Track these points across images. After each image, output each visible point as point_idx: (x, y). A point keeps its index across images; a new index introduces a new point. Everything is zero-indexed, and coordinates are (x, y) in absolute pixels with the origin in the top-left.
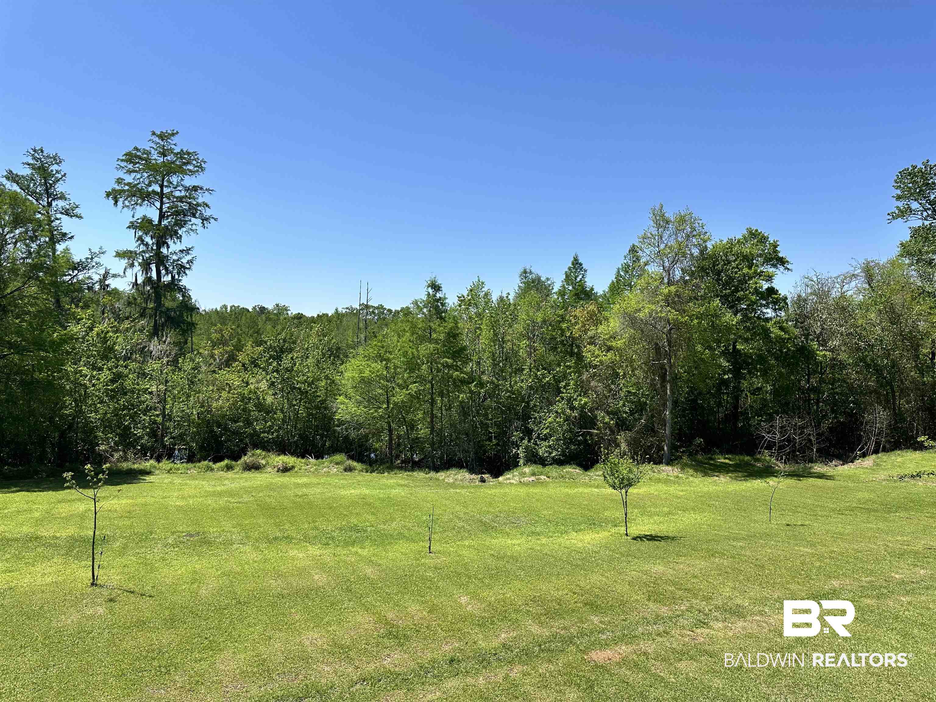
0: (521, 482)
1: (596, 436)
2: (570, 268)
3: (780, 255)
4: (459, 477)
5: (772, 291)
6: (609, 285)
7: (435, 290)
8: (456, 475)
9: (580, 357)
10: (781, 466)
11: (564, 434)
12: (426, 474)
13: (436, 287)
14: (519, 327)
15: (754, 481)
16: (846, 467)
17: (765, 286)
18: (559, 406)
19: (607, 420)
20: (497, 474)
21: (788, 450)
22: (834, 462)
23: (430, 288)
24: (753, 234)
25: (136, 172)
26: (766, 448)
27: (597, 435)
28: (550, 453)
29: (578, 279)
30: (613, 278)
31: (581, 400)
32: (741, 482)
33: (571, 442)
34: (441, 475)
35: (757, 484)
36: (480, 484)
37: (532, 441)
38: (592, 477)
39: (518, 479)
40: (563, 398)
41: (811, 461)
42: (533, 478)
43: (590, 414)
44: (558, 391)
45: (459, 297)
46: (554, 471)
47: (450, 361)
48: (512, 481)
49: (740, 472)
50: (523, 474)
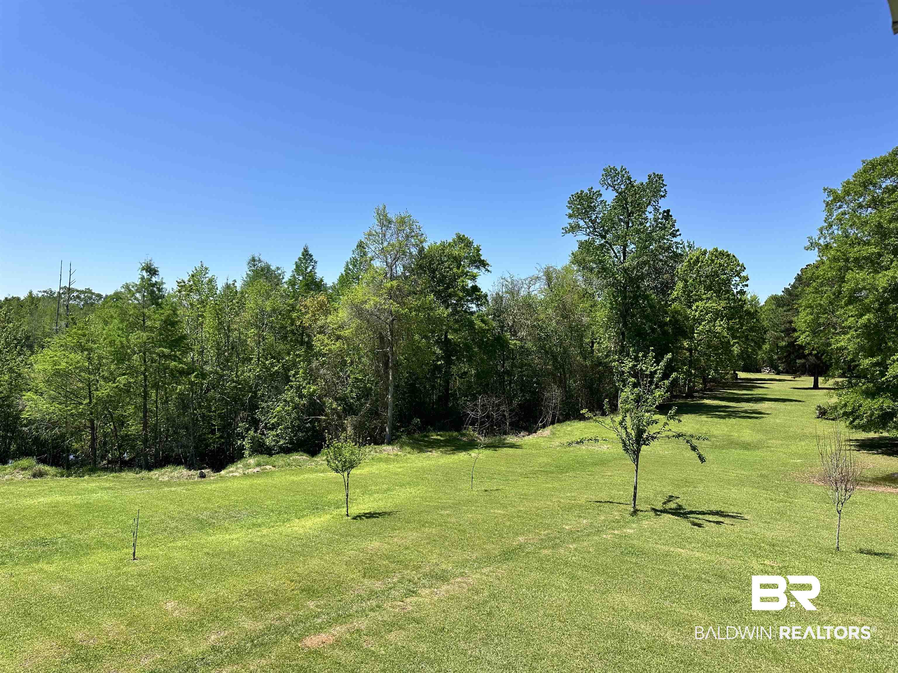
0: (244, 474)
1: (324, 422)
2: (300, 259)
3: (482, 258)
4: (176, 474)
5: (475, 289)
6: (338, 278)
7: (150, 273)
8: (172, 472)
9: (310, 346)
10: (482, 439)
11: (292, 422)
12: (137, 473)
13: (152, 271)
14: (246, 316)
15: (460, 454)
16: (531, 437)
17: (470, 284)
18: (288, 395)
19: (334, 406)
20: (218, 467)
21: (487, 425)
22: (522, 434)
23: (144, 271)
24: (461, 239)
26: (471, 425)
27: (325, 420)
28: (278, 442)
29: (309, 270)
30: (342, 270)
31: (310, 388)
32: (450, 455)
33: (300, 429)
34: (155, 474)
35: (462, 456)
36: (200, 480)
37: (259, 431)
38: (318, 462)
39: (241, 472)
40: (292, 387)
42: (258, 469)
43: (318, 401)
44: (287, 380)
45: (178, 283)
46: (280, 459)
47: (166, 351)
48: (235, 474)
49: (449, 446)
50: (247, 466)
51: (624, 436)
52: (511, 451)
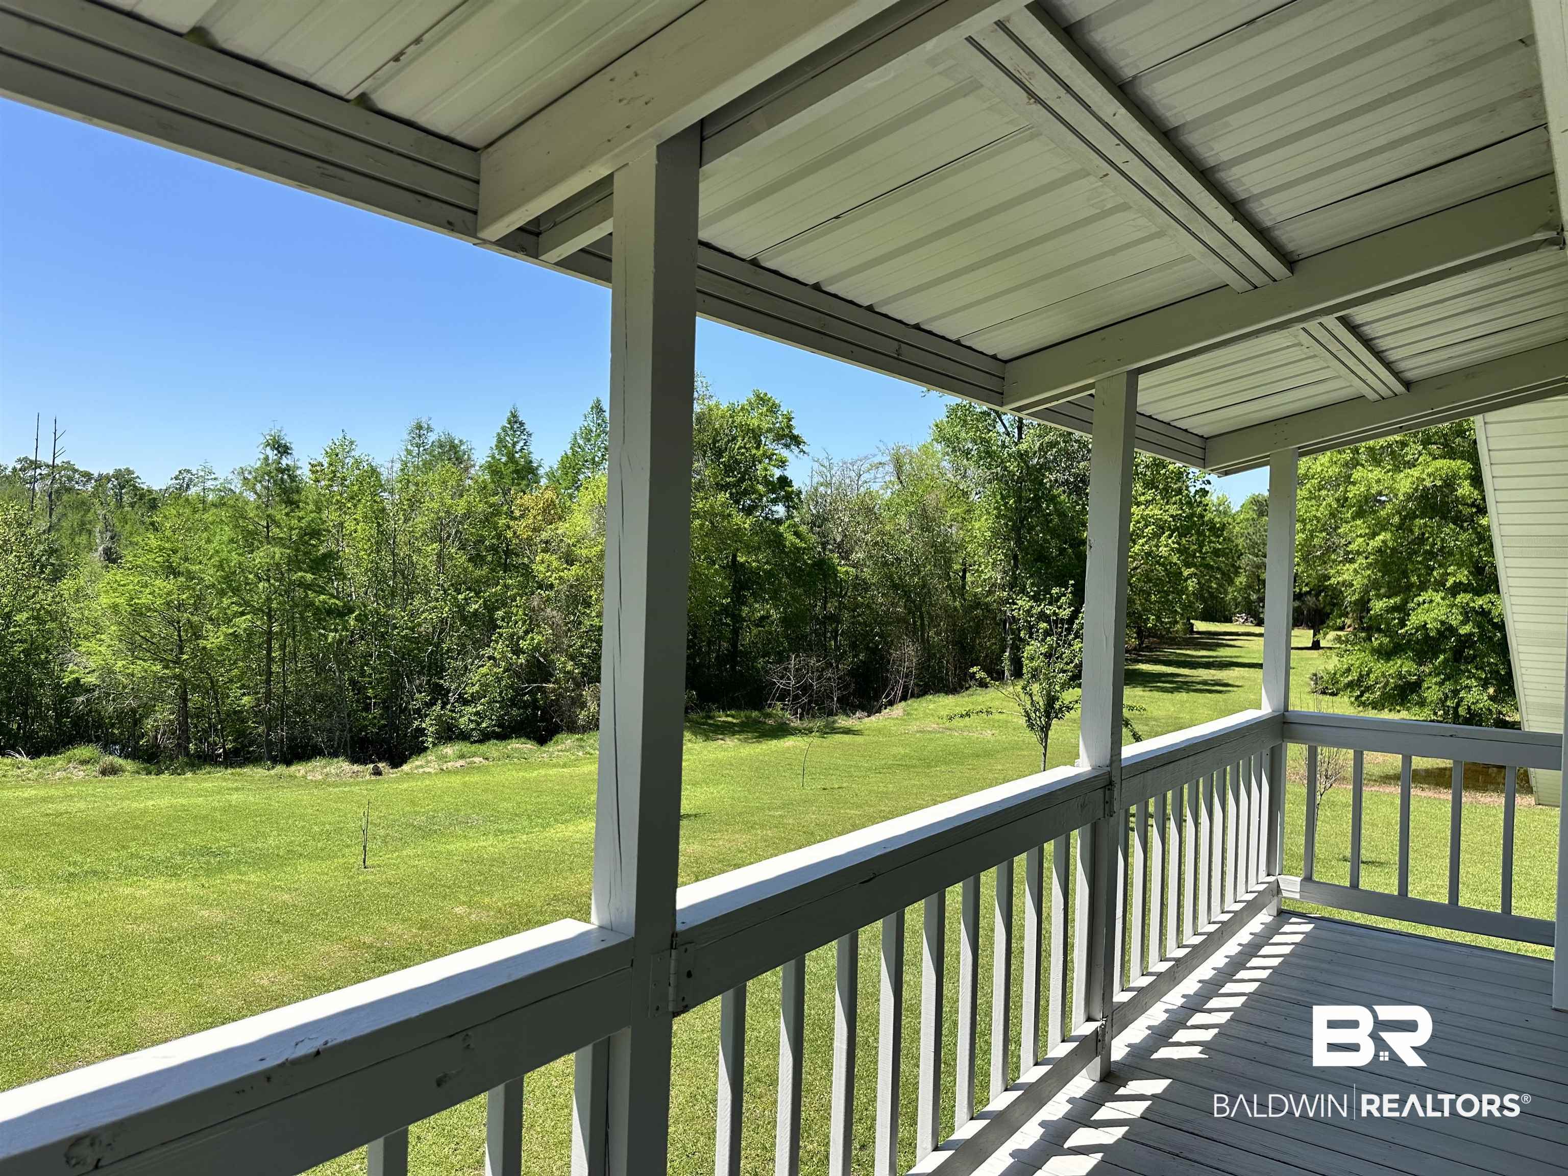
0: (442, 770)
1: (552, 692)
2: (504, 429)
3: (795, 432)
4: (331, 770)
5: (784, 482)
6: (559, 459)
7: (279, 452)
8: (325, 767)
9: (527, 572)
10: (796, 723)
11: (501, 692)
12: (269, 769)
13: (283, 449)
14: (421, 522)
15: (770, 742)
16: (873, 718)
17: (777, 473)
18: (499, 648)
19: (569, 668)
20: (397, 761)
21: (805, 700)
22: (857, 714)
23: (268, 448)
24: (762, 400)
26: (778, 700)
27: (554, 690)
28: (478, 724)
29: (518, 448)
30: (566, 448)
31: (533, 639)
32: (753, 745)
33: (513, 704)
34: (299, 769)
35: (774, 744)
36: (373, 777)
37: (449, 707)
38: (552, 753)
39: (436, 766)
40: (501, 635)
41: (831, 713)
42: (461, 762)
43: (542, 660)
44: (492, 626)
45: (313, 466)
46: (493, 748)
47: (309, 577)
48: (427, 770)
49: (748, 732)
50: (444, 758)
51: (1028, 706)
52: (847, 738)
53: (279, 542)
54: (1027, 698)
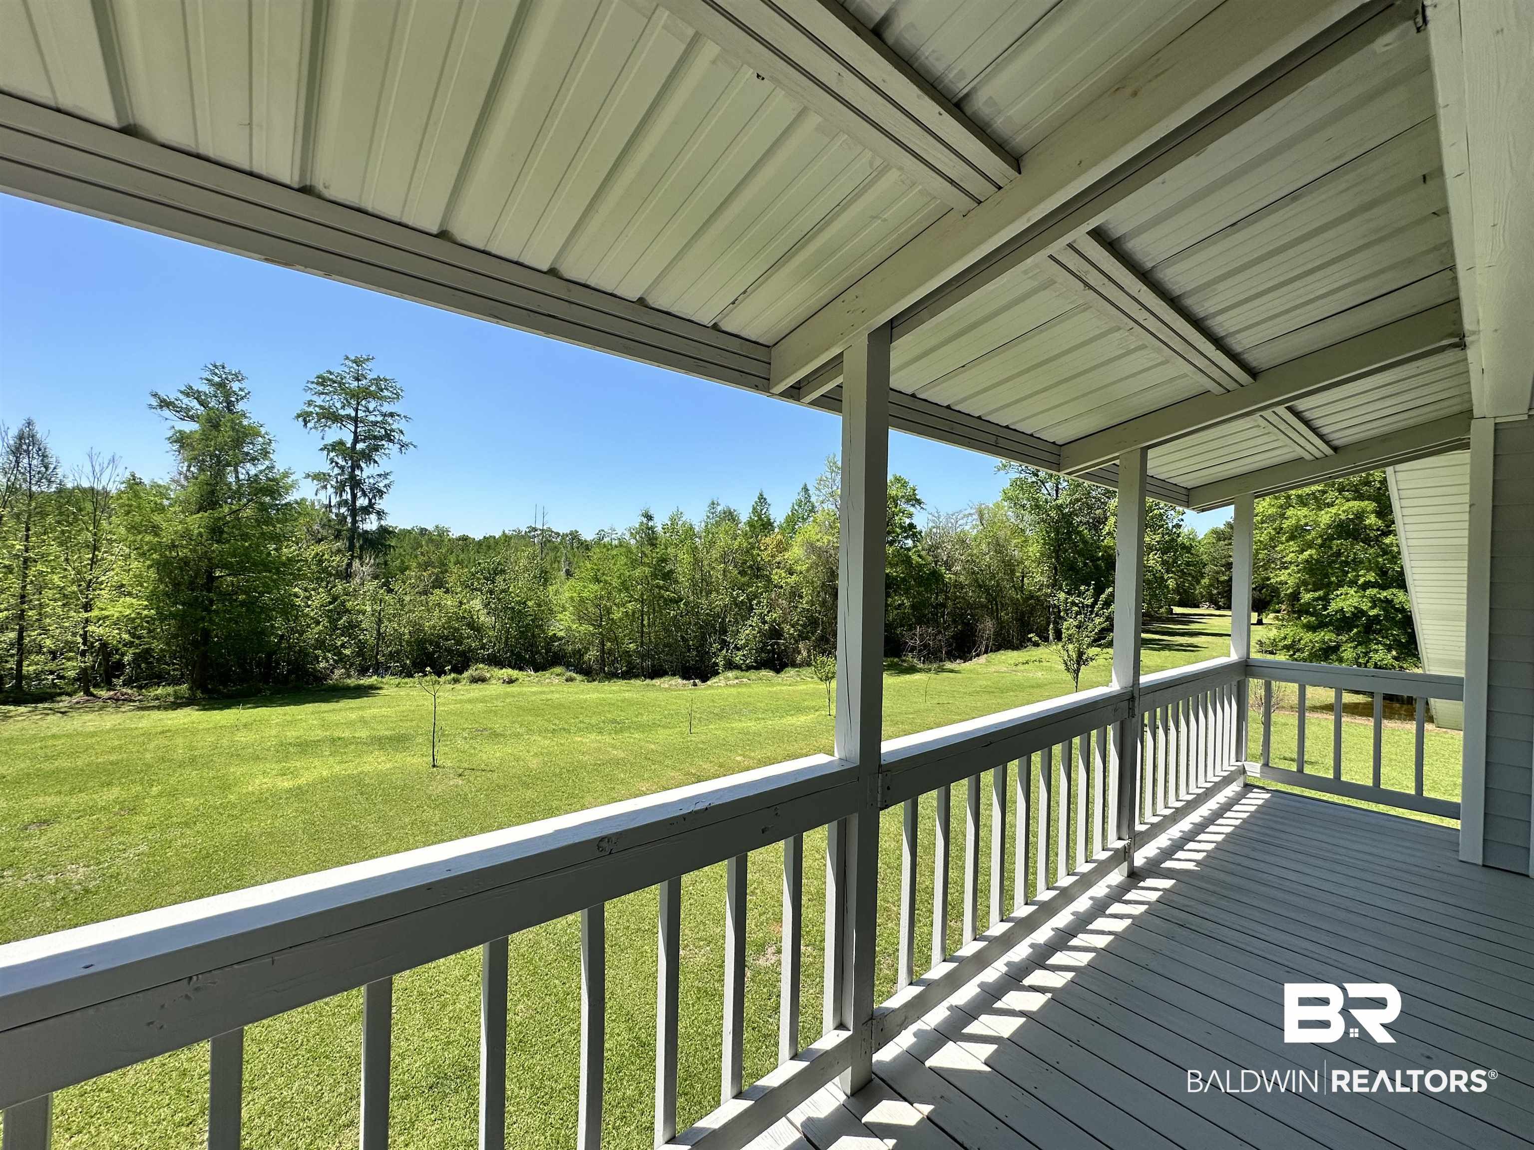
0: (727, 685)
2: (756, 503)
3: (918, 497)
4: (673, 682)
5: (912, 526)
6: (785, 518)
8: (669, 681)
9: (769, 580)
10: (921, 666)
11: (756, 644)
13: (650, 518)
14: (715, 553)
16: (967, 663)
17: (908, 521)
18: (755, 620)
19: (791, 632)
20: (705, 679)
21: (925, 652)
23: (643, 517)
25: (326, 394)
26: (910, 652)
27: (783, 644)
28: (746, 661)
29: (763, 512)
30: (789, 511)
31: (771, 615)
33: (762, 651)
34: (657, 682)
35: (908, 677)
36: (692, 687)
37: (729, 651)
38: (783, 678)
39: (724, 683)
40: (756, 614)
41: (941, 661)
42: (737, 681)
43: (778, 627)
44: (751, 609)
46: (753, 674)
47: (662, 582)
48: (719, 684)
50: (728, 679)
51: (1066, 658)
52: (951, 675)
53: (648, 565)
54: (1065, 652)
